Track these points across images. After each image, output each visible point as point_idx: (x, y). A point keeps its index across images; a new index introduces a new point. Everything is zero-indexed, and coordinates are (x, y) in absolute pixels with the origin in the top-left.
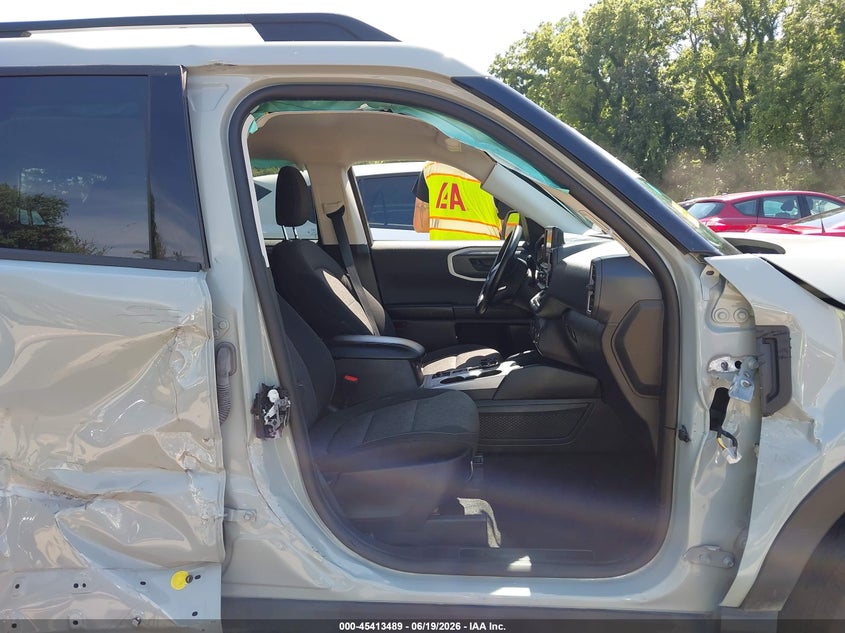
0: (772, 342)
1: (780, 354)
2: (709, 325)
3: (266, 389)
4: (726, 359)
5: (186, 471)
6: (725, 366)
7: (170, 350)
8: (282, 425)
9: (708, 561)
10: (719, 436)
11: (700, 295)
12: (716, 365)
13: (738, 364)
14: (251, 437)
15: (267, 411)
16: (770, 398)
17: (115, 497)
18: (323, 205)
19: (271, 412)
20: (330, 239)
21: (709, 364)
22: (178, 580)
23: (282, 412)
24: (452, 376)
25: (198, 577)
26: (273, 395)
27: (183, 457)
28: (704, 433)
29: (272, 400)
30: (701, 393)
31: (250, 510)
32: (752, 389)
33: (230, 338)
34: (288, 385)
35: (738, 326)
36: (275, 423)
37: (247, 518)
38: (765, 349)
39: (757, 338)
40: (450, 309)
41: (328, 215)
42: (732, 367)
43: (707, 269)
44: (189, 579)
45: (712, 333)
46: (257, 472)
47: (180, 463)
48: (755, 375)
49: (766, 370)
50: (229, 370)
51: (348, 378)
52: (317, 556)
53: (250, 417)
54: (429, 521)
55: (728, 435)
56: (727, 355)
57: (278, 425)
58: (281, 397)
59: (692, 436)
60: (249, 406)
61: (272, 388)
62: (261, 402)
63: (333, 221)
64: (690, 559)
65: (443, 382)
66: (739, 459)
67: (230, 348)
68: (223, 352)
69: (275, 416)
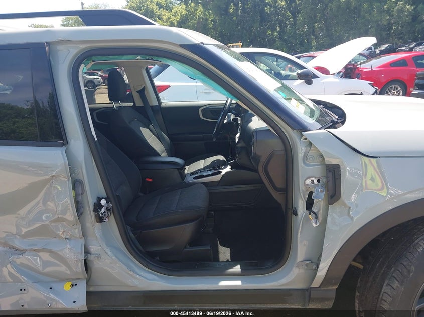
0: (333, 172)
1: (336, 177)
2: (305, 163)
3: (99, 199)
4: (313, 179)
5: (66, 239)
6: (312, 182)
7: (51, 186)
8: (108, 215)
9: (306, 268)
10: (310, 214)
11: (300, 150)
12: (308, 182)
13: (318, 181)
14: (94, 222)
15: (101, 210)
16: (332, 197)
17: (35, 250)
18: (134, 86)
19: (103, 211)
20: (139, 103)
21: (305, 181)
22: (67, 286)
23: (108, 209)
24: (199, 174)
25: (76, 285)
26: (103, 202)
27: (63, 233)
28: (304, 212)
29: (102, 205)
30: (302, 194)
31: (97, 254)
32: (324, 193)
33: (80, 177)
34: (111, 196)
35: (319, 163)
36: (105, 215)
37: (96, 258)
38: (330, 175)
39: (327, 170)
40: (201, 135)
41: (137, 91)
42: (316, 182)
43: (303, 137)
44: (72, 286)
45: (306, 167)
46: (98, 237)
47: (62, 236)
48: (326, 186)
49: (330, 184)
50: (81, 192)
51: (147, 179)
52: (131, 273)
53: (93, 213)
54: (185, 250)
55: (314, 213)
56: (313, 177)
57: (107, 215)
58: (107, 203)
59: (299, 213)
60: (92, 208)
61: (102, 199)
62: (98, 206)
63: (140, 94)
64: (298, 267)
65: (195, 178)
66: (318, 225)
67: (80, 182)
68: (77, 184)
69: (105, 212)
